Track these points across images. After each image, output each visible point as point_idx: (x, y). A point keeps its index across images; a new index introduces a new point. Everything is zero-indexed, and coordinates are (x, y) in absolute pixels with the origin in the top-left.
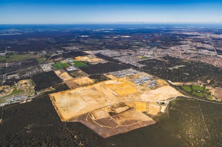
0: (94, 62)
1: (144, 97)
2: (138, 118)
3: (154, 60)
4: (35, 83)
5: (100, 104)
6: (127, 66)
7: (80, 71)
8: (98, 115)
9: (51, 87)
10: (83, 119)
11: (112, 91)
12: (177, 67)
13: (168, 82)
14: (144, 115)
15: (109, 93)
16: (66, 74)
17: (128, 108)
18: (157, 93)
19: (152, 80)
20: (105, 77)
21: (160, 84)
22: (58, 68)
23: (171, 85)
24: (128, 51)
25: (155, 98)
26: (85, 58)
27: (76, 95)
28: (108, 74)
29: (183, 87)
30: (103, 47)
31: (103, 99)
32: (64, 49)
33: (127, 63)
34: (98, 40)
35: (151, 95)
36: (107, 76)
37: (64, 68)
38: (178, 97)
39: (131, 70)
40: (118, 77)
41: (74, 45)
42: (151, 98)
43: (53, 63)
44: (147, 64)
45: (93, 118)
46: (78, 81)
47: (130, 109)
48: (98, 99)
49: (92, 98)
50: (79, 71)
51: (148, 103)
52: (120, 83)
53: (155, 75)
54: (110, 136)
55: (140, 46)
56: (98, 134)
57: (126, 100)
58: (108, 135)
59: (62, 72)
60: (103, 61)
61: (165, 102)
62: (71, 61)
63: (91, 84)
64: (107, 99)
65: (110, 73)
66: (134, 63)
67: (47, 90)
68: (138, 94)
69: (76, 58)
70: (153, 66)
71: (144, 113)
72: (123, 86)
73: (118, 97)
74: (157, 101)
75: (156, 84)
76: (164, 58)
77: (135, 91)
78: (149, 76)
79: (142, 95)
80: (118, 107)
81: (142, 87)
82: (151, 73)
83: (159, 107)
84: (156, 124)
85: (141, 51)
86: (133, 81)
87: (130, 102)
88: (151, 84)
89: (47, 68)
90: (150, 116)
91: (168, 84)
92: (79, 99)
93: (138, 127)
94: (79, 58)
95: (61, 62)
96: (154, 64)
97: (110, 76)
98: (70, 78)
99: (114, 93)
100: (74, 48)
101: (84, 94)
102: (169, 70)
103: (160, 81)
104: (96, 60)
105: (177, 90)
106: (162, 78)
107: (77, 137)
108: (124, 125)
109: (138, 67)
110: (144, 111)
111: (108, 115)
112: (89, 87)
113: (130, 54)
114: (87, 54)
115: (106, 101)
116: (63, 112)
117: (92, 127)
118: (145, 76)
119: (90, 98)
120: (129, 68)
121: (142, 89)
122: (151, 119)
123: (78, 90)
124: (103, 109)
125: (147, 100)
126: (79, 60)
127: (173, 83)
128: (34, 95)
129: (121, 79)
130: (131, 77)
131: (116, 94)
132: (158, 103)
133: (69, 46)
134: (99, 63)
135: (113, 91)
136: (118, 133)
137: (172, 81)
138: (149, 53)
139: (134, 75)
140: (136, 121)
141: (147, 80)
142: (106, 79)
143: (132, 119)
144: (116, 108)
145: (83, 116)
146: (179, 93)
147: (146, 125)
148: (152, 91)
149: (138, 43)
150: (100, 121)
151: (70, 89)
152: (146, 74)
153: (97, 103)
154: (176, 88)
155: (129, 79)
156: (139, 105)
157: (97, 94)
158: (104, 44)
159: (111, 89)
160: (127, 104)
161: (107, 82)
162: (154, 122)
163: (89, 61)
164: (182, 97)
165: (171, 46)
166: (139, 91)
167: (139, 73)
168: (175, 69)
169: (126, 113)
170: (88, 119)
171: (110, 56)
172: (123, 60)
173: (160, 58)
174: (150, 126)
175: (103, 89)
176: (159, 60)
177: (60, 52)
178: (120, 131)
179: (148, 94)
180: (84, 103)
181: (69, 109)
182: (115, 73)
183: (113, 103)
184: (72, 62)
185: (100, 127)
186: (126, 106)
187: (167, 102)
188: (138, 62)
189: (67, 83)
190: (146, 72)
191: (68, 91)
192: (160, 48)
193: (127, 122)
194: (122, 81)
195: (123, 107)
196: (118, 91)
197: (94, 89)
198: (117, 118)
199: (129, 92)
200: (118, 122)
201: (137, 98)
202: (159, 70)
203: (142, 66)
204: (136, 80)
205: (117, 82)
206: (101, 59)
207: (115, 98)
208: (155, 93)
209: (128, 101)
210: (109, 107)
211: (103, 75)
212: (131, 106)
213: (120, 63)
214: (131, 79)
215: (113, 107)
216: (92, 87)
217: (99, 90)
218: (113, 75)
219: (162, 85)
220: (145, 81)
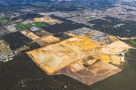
0: (52, 23)
2: (107, 68)
3: (99, 19)
4: (9, 43)
5: (73, 58)
6: (81, 26)
7: (44, 31)
8: (75, 68)
9: (25, 46)
10: (65, 72)
12: (119, 25)
14: (110, 65)
15: (75, 48)
16: (31, 34)
17: (96, 60)
18: (113, 47)
19: (105, 36)
20: (67, 35)
21: (112, 39)
22: (23, 29)
23: (120, 40)
24: (76, 13)
25: (113, 51)
26: (42, 20)
27: (49, 52)
28: (68, 33)
29: (130, 41)
30: (53, 9)
31: (72, 54)
32: (20, 12)
33: (79, 23)
34: (46, 3)
35: (109, 49)
37: (28, 29)
38: (129, 49)
40: (77, 34)
41: (28, 8)
42: (110, 51)
43: (15, 24)
44: (95, 23)
45: (73, 70)
46: (46, 40)
47: (98, 61)
48: (69, 54)
49: (64, 54)
50: (42, 30)
51: (109, 55)
52: (80, 40)
53: (105, 32)
54: (92, 83)
55: (84, 8)
56: (82, 83)
57: (92, 53)
59: (28, 32)
61: (122, 54)
63: (58, 42)
64: (77, 54)
65: (69, 31)
66: (84, 22)
67: (22, 49)
68: (98, 48)
69: (34, 19)
70: (101, 25)
71: (110, 63)
72: (84, 42)
73: (84, 52)
74: (115, 53)
75: (109, 40)
76: (106, 18)
77: (96, 46)
78: (102, 33)
79: (103, 49)
80: (89, 60)
81: (100, 43)
82: (102, 30)
83: (119, 58)
84: (123, 71)
85: (86, 12)
86: (91, 38)
87: (96, 55)
88: (105, 40)
89: (12, 29)
90: (115, 65)
91: (118, 39)
92: (53, 55)
93: (110, 75)
94: (37, 20)
95: (22, 23)
96: (101, 23)
98: (38, 37)
99: (80, 48)
100: (28, 10)
101: (55, 51)
102: (114, 27)
103: (111, 37)
104: (53, 21)
105: (127, 44)
108: (99, 74)
109: (90, 26)
111: (83, 67)
112: (57, 45)
113: (79, 15)
114: (42, 16)
115: (76, 55)
116: (45, 67)
117: (75, 78)
118: (97, 33)
119: (62, 54)
120: (83, 27)
121: (100, 44)
122: (117, 68)
123: (49, 47)
124: (77, 62)
125: (108, 53)
126: (37, 21)
127: (121, 38)
128: (12, 54)
129: (80, 37)
130: (87, 35)
131: (82, 49)
132: (117, 55)
133: (23, 8)
134: (57, 23)
135: (78, 47)
136: (97, 81)
137: (119, 36)
138: (93, 14)
139: (90, 33)
140: (107, 70)
141: (101, 37)
142: (68, 37)
143: (103, 68)
144: (87, 61)
145: (64, 69)
146: (129, 46)
147: (115, 73)
148: (109, 45)
149: (80, 5)
150: (79, 72)
151: (42, 47)
153: (69, 57)
154: (125, 42)
155: (87, 36)
156: (102, 57)
157: (66, 50)
158: (53, 7)
159: (76, 45)
160: (94, 57)
161: (71, 40)
162: (121, 70)
163: (47, 21)
164: (131, 49)
165: (107, 8)
166: (99, 46)
167: (92, 31)
168: (118, 27)
169: (96, 64)
170: (69, 72)
171: (63, 17)
172: (75, 20)
173: (103, 18)
174: (119, 73)
175: (69, 46)
176: (103, 20)
177: (18, 14)
178: (99, 79)
180: (59, 58)
181: (49, 64)
182: (73, 31)
183: (83, 56)
184: (32, 23)
185: (82, 77)
186: (94, 58)
187: (123, 54)
188: (87, 22)
189: (37, 42)
190: (98, 30)
191: (40, 49)
192: (100, 10)
193: (100, 72)
194: (81, 38)
195: (92, 59)
197: (62, 46)
198: (91, 69)
199: (91, 47)
200: (94, 72)
201: (100, 52)
202: (107, 28)
203: (92, 25)
204: (93, 37)
205: (78, 39)
206: (56, 20)
207: (82, 52)
208: (111, 47)
209: (94, 54)
210: (81, 60)
211: (64, 33)
212: (98, 58)
213: (74, 23)
214: (88, 36)
215: (84, 60)
216: (60, 44)
217: (66, 47)
218: (72, 33)
219: (114, 40)
220: (100, 38)
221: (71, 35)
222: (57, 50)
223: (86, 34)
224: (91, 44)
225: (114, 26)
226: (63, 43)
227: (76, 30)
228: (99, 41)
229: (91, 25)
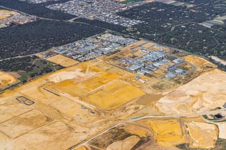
1: (166, 104)
3: (157, 4)
5: (58, 139)
6: (94, 28)
11: (76, 100)
12: (219, 20)
13: (211, 60)
15: (70, 105)
17: (138, 140)
18: (195, 93)
19: (172, 59)
20: (45, 62)
21: (195, 67)
25: (196, 106)
28: (50, 54)
33: (91, 18)
35: (183, 99)
36: (49, 59)
39: (107, 36)
40: (80, 58)
42: (184, 106)
44: (144, 17)
47: (142, 142)
48: (47, 128)
49: (29, 128)
51: (182, 120)
52: (90, 74)
53: (175, 44)
57: (125, 119)
63: (13, 87)
64: (72, 125)
65: (53, 49)
66: (108, 16)
68: (148, 100)
70: (164, 22)
72: (101, 83)
73: (99, 114)
74: (201, 112)
75: (185, 69)
77: (139, 93)
78: (162, 48)
79: (161, 100)
80: (111, 143)
81: (154, 81)
82: (164, 40)
83: (213, 128)
86: (124, 67)
87: (137, 125)
88: (172, 69)
91: (214, 66)
96: (164, 17)
99: (86, 105)
102: (202, 28)
103: (193, 60)
106: (195, 50)
109: (125, 28)
110: (181, 142)
112: (9, 96)
115: (71, 129)
118: (148, 49)
119: (22, 128)
120: (101, 32)
121: (155, 87)
125: (179, 113)
129: (90, 64)
130: (114, 56)
131: (93, 107)
132: (206, 117)
134: (12, 24)
135: (81, 99)
137: (219, 56)
139: (122, 49)
141: (158, 60)
142: (49, 69)
144: (105, 146)
148: (183, 88)
152: (150, 44)
153: (46, 138)
155: (112, 62)
156: (160, 128)
157: (38, 113)
159: (74, 96)
160: (131, 130)
161: (56, 77)
166: (150, 92)
167: (132, 43)
168: (216, 26)
175: (48, 98)
176: (171, 5)
179: (172, 96)
180: (9, 143)
182: (68, 48)
183: (93, 131)
186: (129, 135)
188: (118, 14)
194: (94, 70)
195: (123, 139)
196: (93, 98)
197: (24, 100)
199: (124, 98)
201: (151, 111)
202: (179, 32)
203: (133, 22)
204: (131, 65)
205: (82, 75)
206: (13, 13)
207: (93, 117)
208: (190, 92)
209: (131, 121)
210: (85, 144)
211: (35, 57)
212: (142, 133)
213: (71, 21)
214: (117, 62)
215: (97, 144)
216: (17, 94)
217: (40, 102)
218: (64, 54)
219: (199, 69)
220: (156, 64)
221: (57, 59)
222: (5, 117)
223: (111, 56)
224: (124, 86)
225: (205, 25)
226: (31, 89)
227: (77, 43)
228: (150, 76)
229: (130, 23)
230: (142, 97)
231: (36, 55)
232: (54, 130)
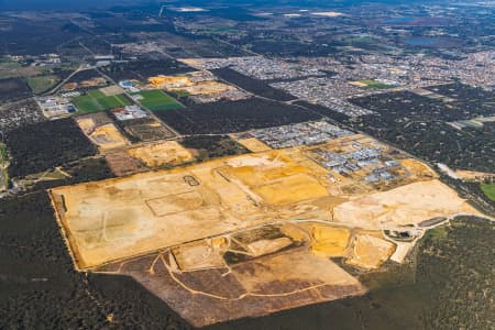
0: (207, 96)
1: (348, 212)
2: (314, 276)
3: (405, 94)
4: (13, 153)
5: (202, 226)
7: (157, 124)
8: (188, 260)
9: (58, 168)
10: (141, 270)
11: (246, 189)
12: (478, 122)
13: (436, 168)
14: (336, 267)
16: (111, 128)
17: (289, 243)
18: (391, 203)
19: (383, 160)
20: (233, 143)
21: (409, 174)
22: (89, 111)
23: (444, 178)
24: (325, 64)
25: (383, 218)
26: (179, 83)
27: (130, 194)
28: (243, 137)
29: (484, 188)
30: (245, 48)
31: (213, 211)
32: (117, 52)
33: (314, 102)
34: (231, 23)
35: (370, 208)
36: (241, 141)
37: (108, 112)
38: (458, 218)
39: (321, 124)
40: (274, 144)
41: (152, 39)
43: (77, 93)
44: (380, 108)
45: (172, 268)
46: (145, 154)
47: (293, 246)
48: (198, 213)
49: (180, 209)
50: (152, 121)
51: (355, 231)
52: (277, 164)
53: (399, 144)
54: (214, 321)
55: (367, 47)
56: (178, 315)
57: (287, 220)
58: (209, 320)
59: (99, 124)
60: (234, 92)
61: (413, 232)
62: (134, 90)
63: (185, 165)
64: (226, 214)
65: (251, 131)
66: (336, 103)
67: (44, 177)
68: (328, 202)
69: (151, 79)
70: (401, 116)
71: (337, 260)
72: (283, 175)
73: (262, 208)
75: (394, 173)
76: (444, 90)
77: (324, 193)
78: (379, 146)
80: (257, 240)
81: (348, 182)
82: (387, 138)
83: (389, 246)
84: (368, 296)
85: (370, 65)
86: (320, 162)
87: (298, 227)
88: (377, 172)
89: (54, 108)
90: (351, 270)
91: (436, 175)
92: (138, 208)
93: (308, 301)
94: (161, 82)
95: (102, 90)
96: (405, 110)
97: (250, 143)
98: (122, 142)
99: (254, 196)
100: (151, 47)
101: (156, 193)
102: (448, 129)
103: (410, 164)
104: (214, 90)
105: (462, 196)
106: (419, 154)
107: (114, 319)
108: (263, 292)
109: (348, 117)
110: (338, 255)
111: (221, 261)
112: (177, 174)
113: (329, 74)
114: (187, 70)
115: (222, 218)
116: (85, 244)
117: (165, 294)
118: (364, 145)
119: (172, 208)
120: (318, 118)
121: (345, 189)
122: (354, 281)
123: (141, 182)
124: (209, 241)
125: (356, 223)
126: (158, 87)
127: (451, 174)
128: (4, 188)
129: (283, 153)
130: (317, 148)
132: (387, 232)
133: (134, 40)
134: (223, 99)
135: (251, 189)
136: (239, 316)
138: (395, 71)
139: (331, 141)
140: (305, 284)
141: (366, 159)
142: (234, 150)
143: (293, 277)
144: (248, 242)
145: (143, 261)
146: (468, 206)
147: (332, 297)
148: (377, 195)
149: (363, 35)
150: (193, 278)
151: (115, 177)
152: (369, 139)
153: (192, 222)
154: (458, 189)
155: (309, 154)
156: (325, 235)
157: (198, 195)
158: (250, 38)
159: (246, 184)
160: (288, 231)
162: (362, 291)
163: (191, 90)
164: (471, 219)
165: (474, 51)
166: (335, 193)
167: (347, 135)
168: (470, 129)
169: (279, 258)
170: (155, 270)
171: (263, 77)
172: (301, 92)
173: (430, 88)
174: (348, 302)
175: (218, 184)
176: (424, 97)
177: (103, 60)
178: (249, 311)
179: (360, 203)
180: (152, 221)
181: (105, 236)
182: (268, 133)
183: (244, 225)
184: (133, 94)
185: (190, 295)
186: (283, 236)
187: (418, 233)
188: (349, 100)
189: (108, 158)
190: (372, 134)
191: (109, 184)
192: (438, 55)
193: (276, 286)
194: (284, 160)
195: (273, 238)
196: (265, 191)
197: (192, 181)
198: (247, 273)
199: (301, 195)
200: (248, 283)
201: (323, 215)
202: (414, 129)
203: (362, 112)
204: (330, 160)
205: (267, 163)
206: (230, 88)
207: (253, 209)
208: (384, 202)
209: (293, 221)
210: (227, 236)
211: (228, 137)
212: (297, 238)
213: (289, 103)
214: (316, 155)
215: (240, 239)
216: (186, 173)
217: (205, 185)
218: (259, 138)
219: (413, 177)
220: (360, 164)
222: (162, 194)
223: (313, 147)
224: (307, 182)
225: (456, 125)
226: (203, 171)
227: (281, 129)
228: (346, 175)
229: (357, 112)
230: (323, 198)
231: (230, 135)
232: (204, 216)
